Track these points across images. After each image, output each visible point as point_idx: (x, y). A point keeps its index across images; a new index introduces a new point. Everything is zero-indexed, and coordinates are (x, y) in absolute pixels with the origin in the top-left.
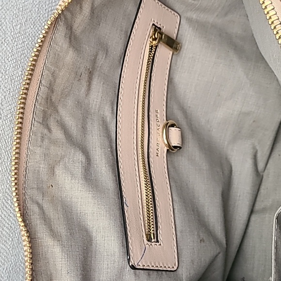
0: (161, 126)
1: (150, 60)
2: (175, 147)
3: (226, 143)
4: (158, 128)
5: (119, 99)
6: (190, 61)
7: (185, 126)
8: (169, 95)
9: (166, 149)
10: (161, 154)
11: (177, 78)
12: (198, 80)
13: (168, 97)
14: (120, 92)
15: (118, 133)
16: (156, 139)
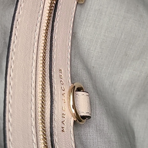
0: (67, 90)
1: (53, 5)
2: (84, 117)
3: (129, 107)
4: (63, 92)
5: (11, 50)
6: (96, 14)
7: (91, 89)
8: (73, 51)
9: (72, 120)
10: (67, 128)
11: (81, 33)
12: (105, 36)
13: (72, 54)
14: (12, 41)
15: (7, 102)
16: (60, 108)
